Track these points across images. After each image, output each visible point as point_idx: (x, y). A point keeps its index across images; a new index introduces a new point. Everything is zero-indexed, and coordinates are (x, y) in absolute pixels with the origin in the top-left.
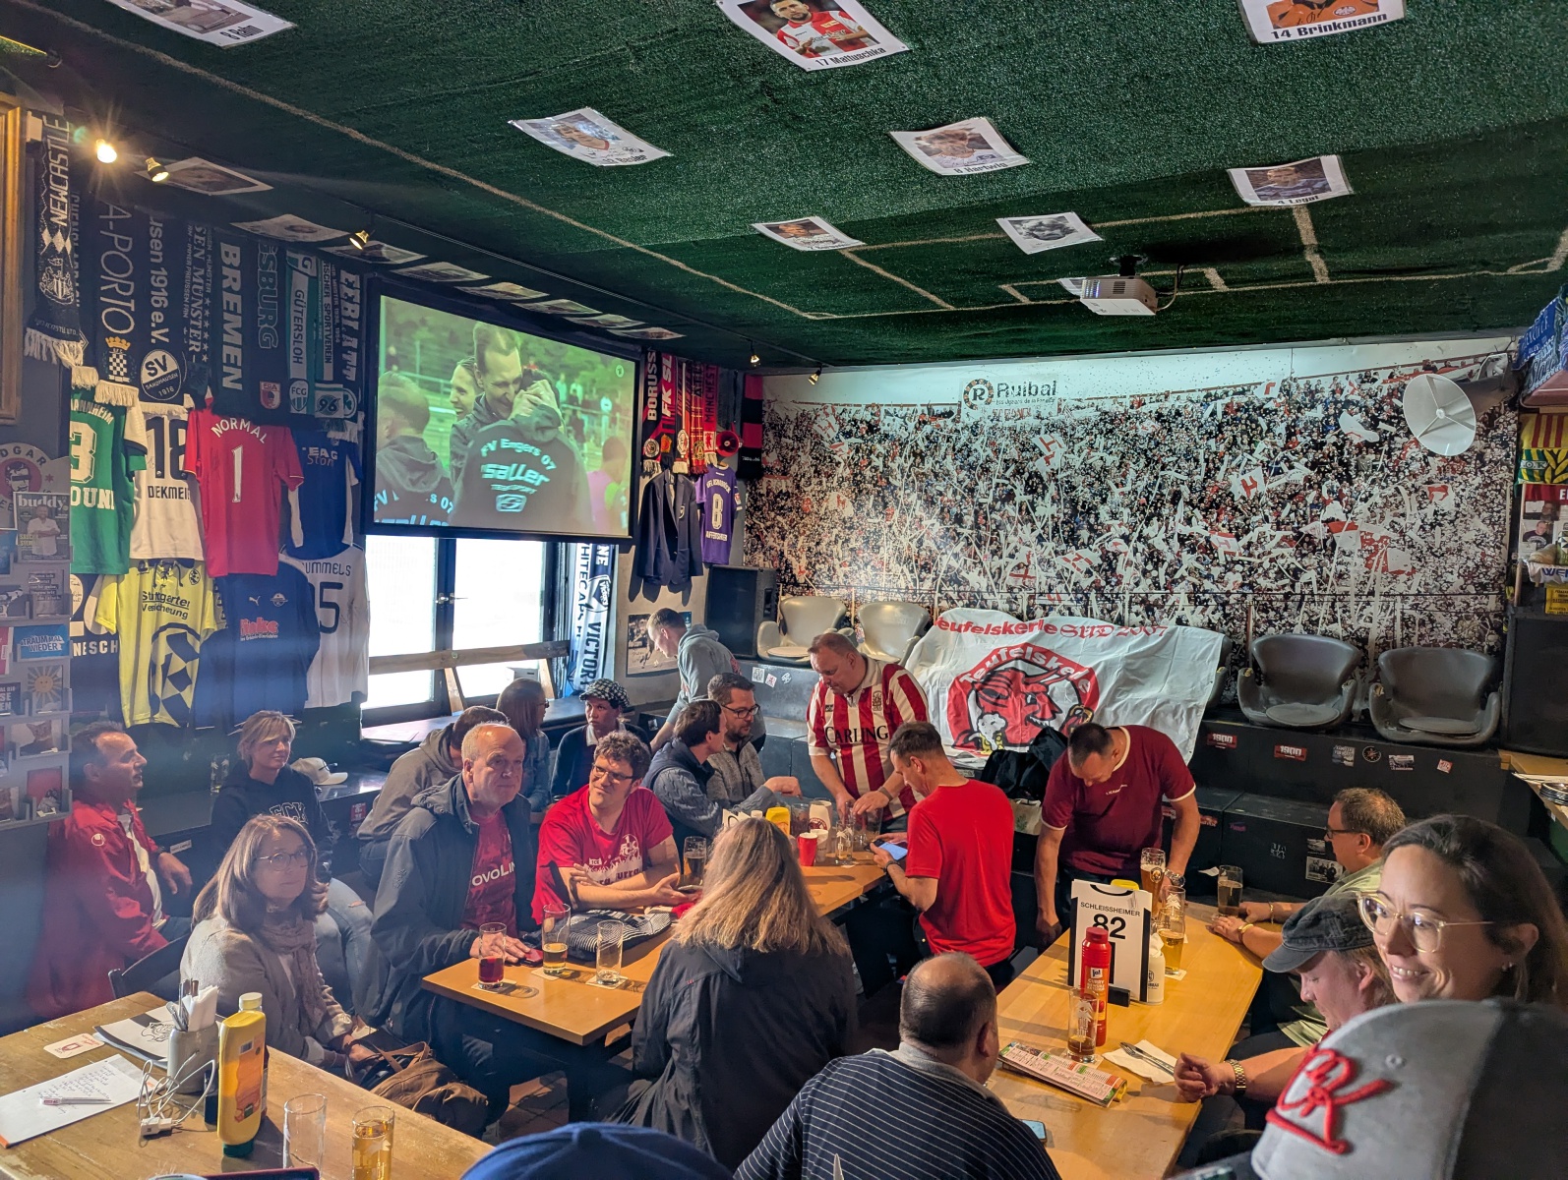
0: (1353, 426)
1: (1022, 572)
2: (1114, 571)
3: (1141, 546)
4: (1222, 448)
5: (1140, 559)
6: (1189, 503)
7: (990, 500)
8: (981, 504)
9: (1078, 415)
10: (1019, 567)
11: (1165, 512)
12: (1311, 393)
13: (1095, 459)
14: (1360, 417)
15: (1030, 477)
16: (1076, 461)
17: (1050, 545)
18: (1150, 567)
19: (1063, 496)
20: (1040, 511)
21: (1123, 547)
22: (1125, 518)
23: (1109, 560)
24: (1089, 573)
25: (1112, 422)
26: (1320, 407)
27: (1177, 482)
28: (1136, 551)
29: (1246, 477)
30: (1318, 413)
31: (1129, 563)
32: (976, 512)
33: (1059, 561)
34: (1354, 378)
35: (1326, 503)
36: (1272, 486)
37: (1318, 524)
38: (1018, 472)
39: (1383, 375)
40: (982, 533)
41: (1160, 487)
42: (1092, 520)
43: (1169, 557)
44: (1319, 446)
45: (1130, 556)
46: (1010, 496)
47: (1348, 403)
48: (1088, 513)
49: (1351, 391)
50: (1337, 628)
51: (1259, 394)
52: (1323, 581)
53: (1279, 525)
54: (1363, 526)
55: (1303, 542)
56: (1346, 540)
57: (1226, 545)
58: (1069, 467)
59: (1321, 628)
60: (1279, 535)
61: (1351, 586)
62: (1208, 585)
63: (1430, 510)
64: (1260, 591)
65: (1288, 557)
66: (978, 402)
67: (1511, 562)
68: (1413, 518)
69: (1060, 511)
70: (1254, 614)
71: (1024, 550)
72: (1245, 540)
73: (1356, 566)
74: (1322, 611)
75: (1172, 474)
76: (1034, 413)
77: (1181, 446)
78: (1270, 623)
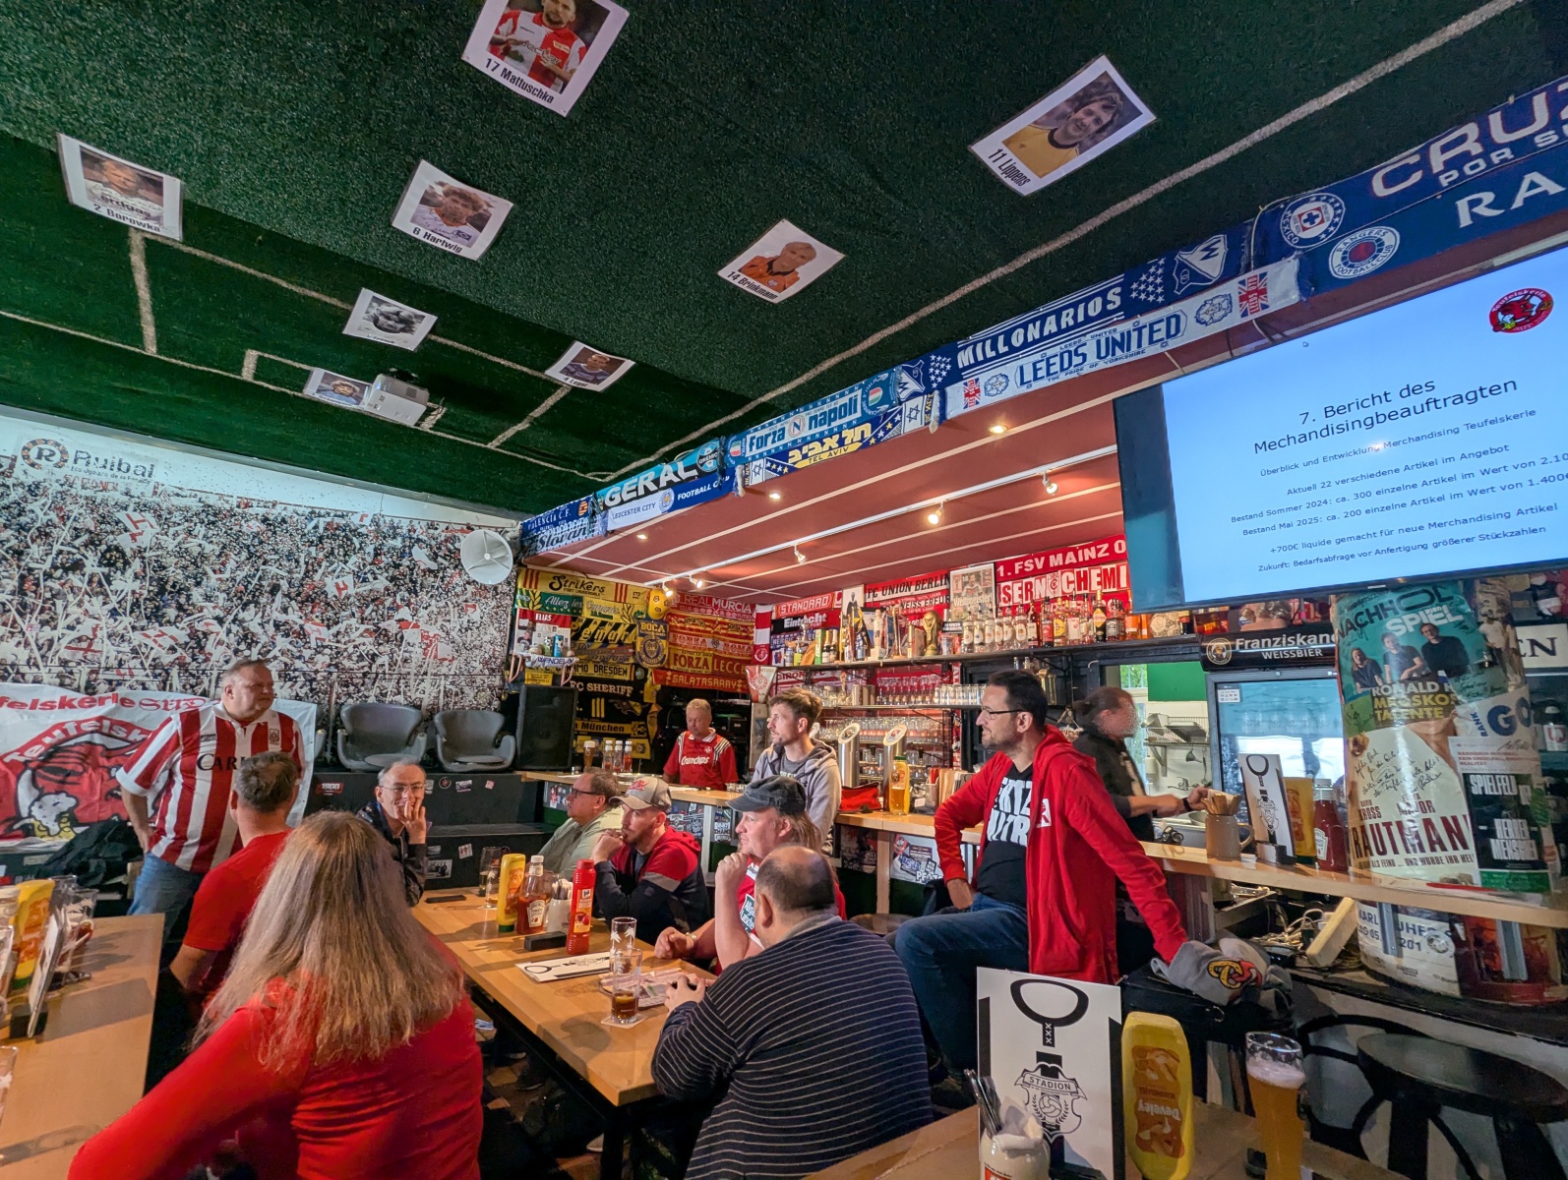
0: (420, 555)
1: (84, 645)
2: (202, 649)
3: (235, 628)
4: (321, 555)
5: (232, 639)
6: (288, 595)
7: (47, 566)
8: (30, 570)
9: (176, 501)
10: (80, 639)
11: (263, 600)
12: (394, 528)
13: (193, 545)
14: (426, 551)
15: (109, 549)
16: (170, 544)
17: (127, 620)
18: (243, 646)
19: (150, 573)
20: (117, 585)
21: (215, 627)
22: (221, 602)
23: (198, 640)
24: (173, 649)
25: (215, 515)
26: (399, 539)
27: (276, 577)
28: (229, 632)
29: (340, 581)
30: (398, 543)
31: (220, 643)
32: (22, 578)
33: (137, 638)
34: (423, 524)
35: (398, 607)
36: (360, 590)
37: (393, 622)
38: (91, 543)
39: (442, 527)
40: (30, 599)
41: (260, 579)
42: (182, 600)
43: (264, 639)
44: (397, 566)
45: (223, 636)
46: (77, 566)
47: (418, 540)
48: (179, 592)
49: (420, 533)
50: (400, 698)
51: (355, 520)
52: (393, 664)
53: (363, 620)
54: (423, 626)
55: (380, 634)
56: (411, 635)
57: (316, 632)
58: (160, 547)
59: (388, 699)
60: (363, 627)
61: (412, 668)
62: (298, 664)
63: (465, 619)
64: (344, 670)
65: (368, 645)
66: (43, 462)
67: (509, 655)
68: (455, 624)
69: (145, 589)
70: (337, 688)
71: (89, 623)
72: (334, 629)
73: (417, 654)
74: (390, 686)
75: (273, 569)
76: (122, 488)
77: (284, 548)
78: (349, 695)
